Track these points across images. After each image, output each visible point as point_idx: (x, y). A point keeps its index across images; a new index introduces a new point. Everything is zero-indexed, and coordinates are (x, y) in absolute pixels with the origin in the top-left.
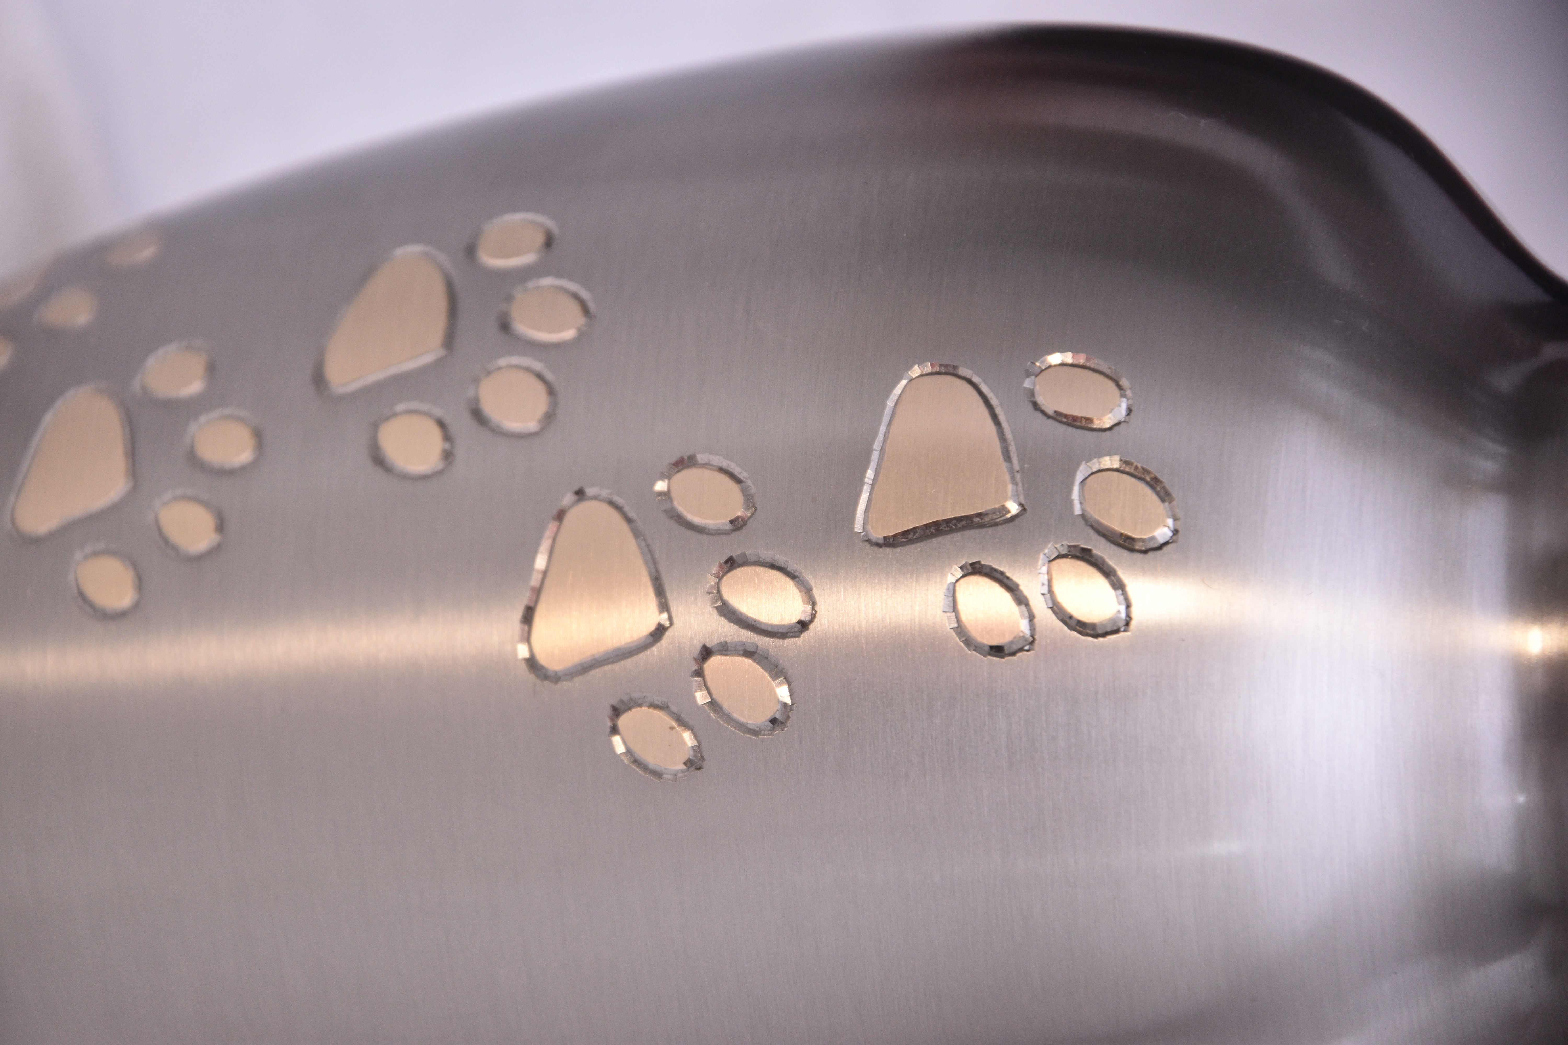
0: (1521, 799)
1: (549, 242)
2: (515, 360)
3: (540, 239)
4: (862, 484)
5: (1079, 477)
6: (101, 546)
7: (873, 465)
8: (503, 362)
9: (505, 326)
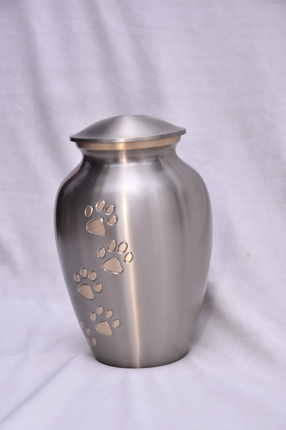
0: (145, 162)
1: (77, 274)
2: (89, 276)
3: (76, 275)
4: (99, 235)
5: (98, 211)
6: (113, 325)
7: (98, 234)
8: (89, 278)
9: (85, 278)
